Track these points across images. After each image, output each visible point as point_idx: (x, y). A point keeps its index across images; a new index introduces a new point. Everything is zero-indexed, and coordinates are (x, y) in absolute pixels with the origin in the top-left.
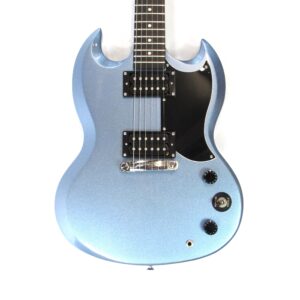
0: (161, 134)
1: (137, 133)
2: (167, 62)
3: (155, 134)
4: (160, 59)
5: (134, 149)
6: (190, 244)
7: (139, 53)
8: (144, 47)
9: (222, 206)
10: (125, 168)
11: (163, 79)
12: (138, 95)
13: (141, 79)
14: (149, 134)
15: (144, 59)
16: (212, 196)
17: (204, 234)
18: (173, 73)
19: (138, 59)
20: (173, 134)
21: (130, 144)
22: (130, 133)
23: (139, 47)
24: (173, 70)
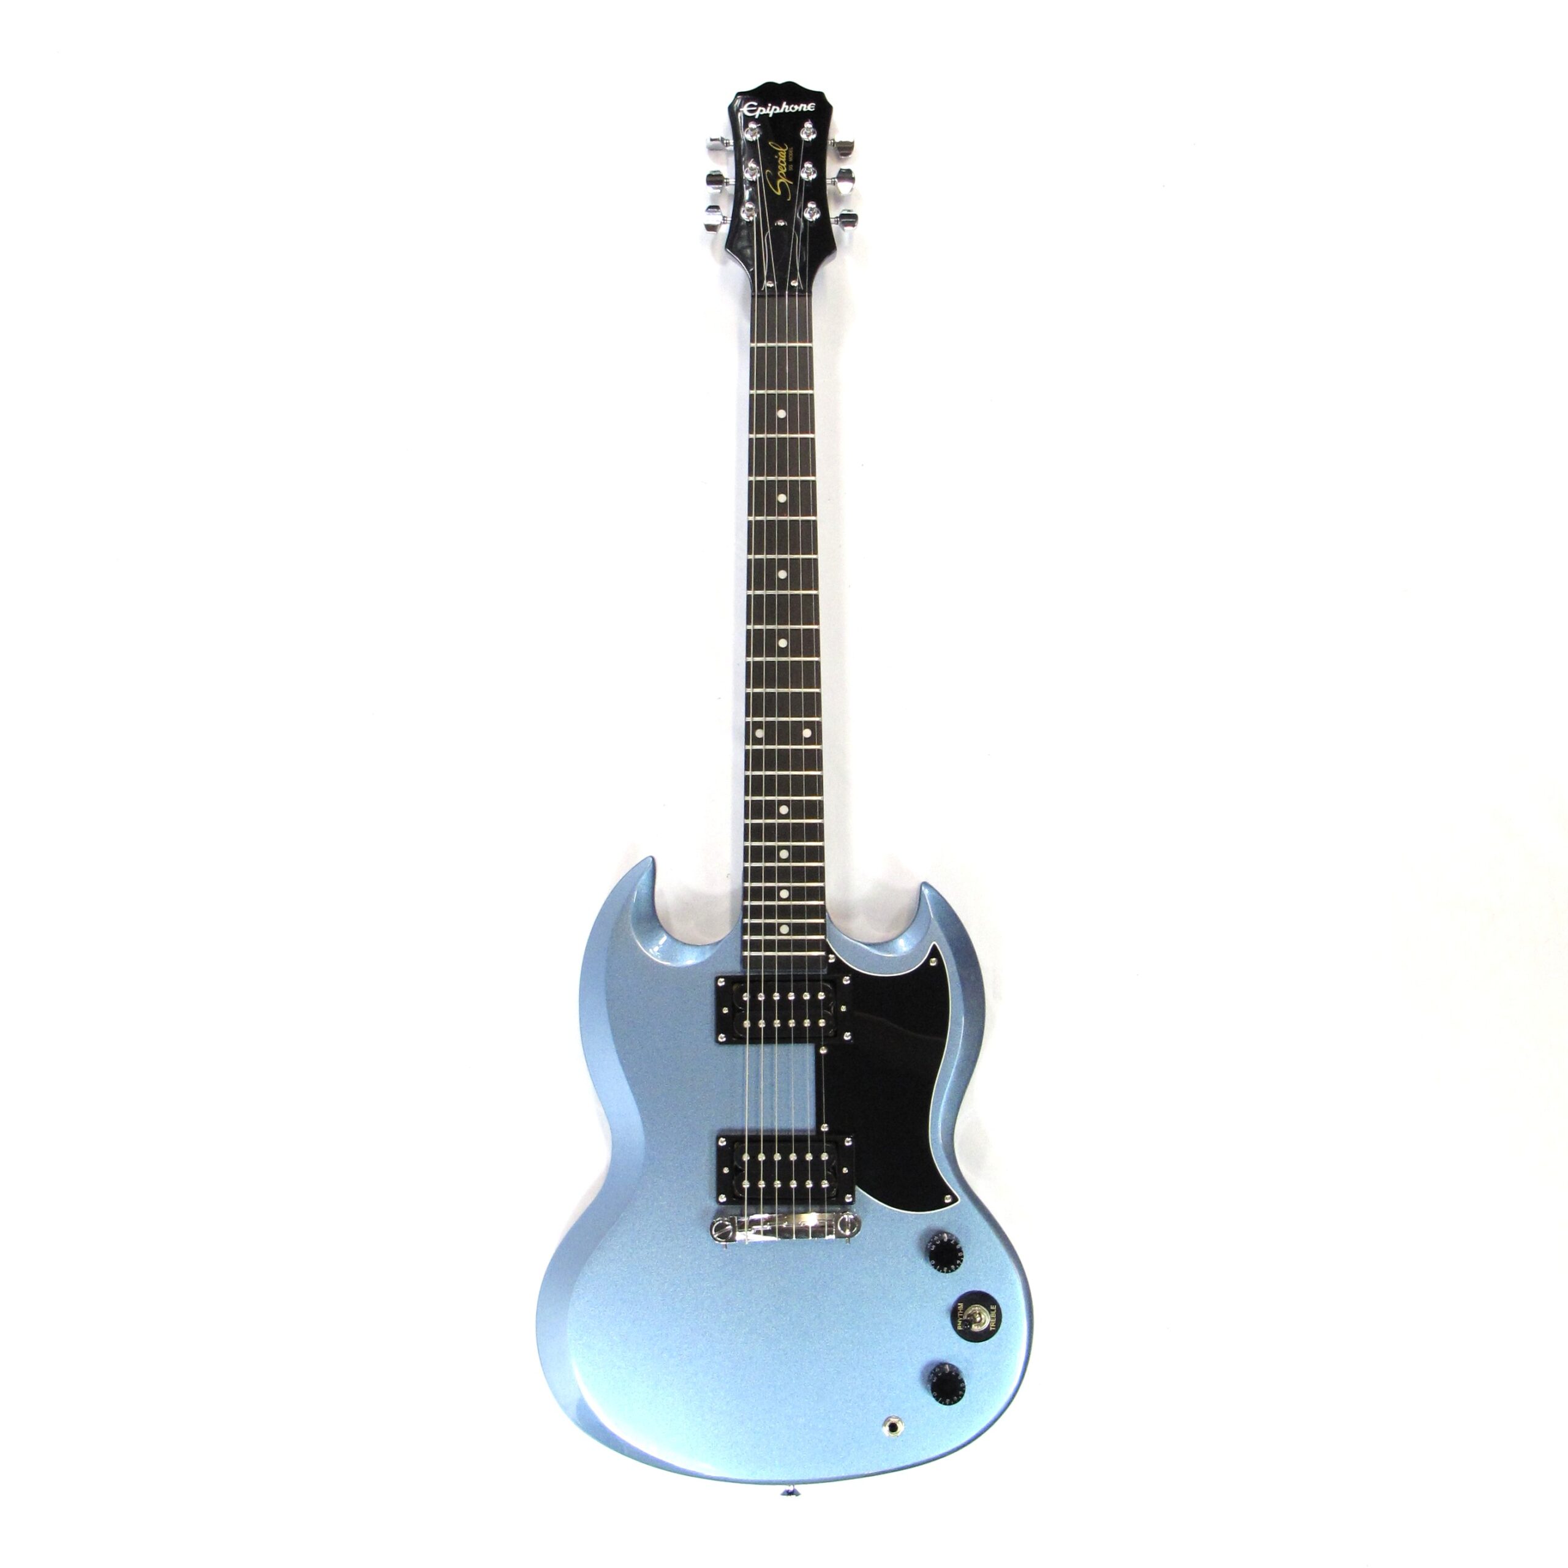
0: (817, 1141)
1: (754, 1139)
2: (829, 951)
3: (800, 1141)
4: (813, 945)
5: (746, 1185)
6: (893, 1428)
7: (756, 929)
8: (770, 912)
9: (975, 1328)
10: (725, 1236)
11: (821, 996)
12: (755, 1040)
13: (761, 997)
14: (785, 1141)
15: (770, 945)
16: (952, 1300)
17: (928, 1399)
18: (846, 981)
19: (755, 945)
20: (848, 1142)
21: (737, 1173)
22: (735, 1140)
23: (756, 912)
24: (848, 971)
